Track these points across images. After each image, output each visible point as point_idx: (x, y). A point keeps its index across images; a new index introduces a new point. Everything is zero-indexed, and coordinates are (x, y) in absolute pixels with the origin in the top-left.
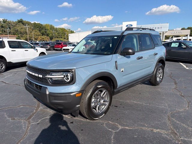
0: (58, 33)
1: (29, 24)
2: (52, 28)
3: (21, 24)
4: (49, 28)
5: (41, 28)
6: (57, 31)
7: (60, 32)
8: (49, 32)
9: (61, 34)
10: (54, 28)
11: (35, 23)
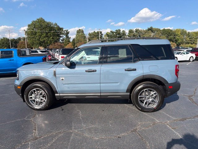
0: (190, 38)
1: (158, 30)
2: (183, 32)
3: (150, 31)
4: (179, 33)
5: (170, 34)
6: (190, 36)
7: (193, 36)
8: (178, 38)
9: (194, 39)
10: (186, 33)
11: (164, 30)
